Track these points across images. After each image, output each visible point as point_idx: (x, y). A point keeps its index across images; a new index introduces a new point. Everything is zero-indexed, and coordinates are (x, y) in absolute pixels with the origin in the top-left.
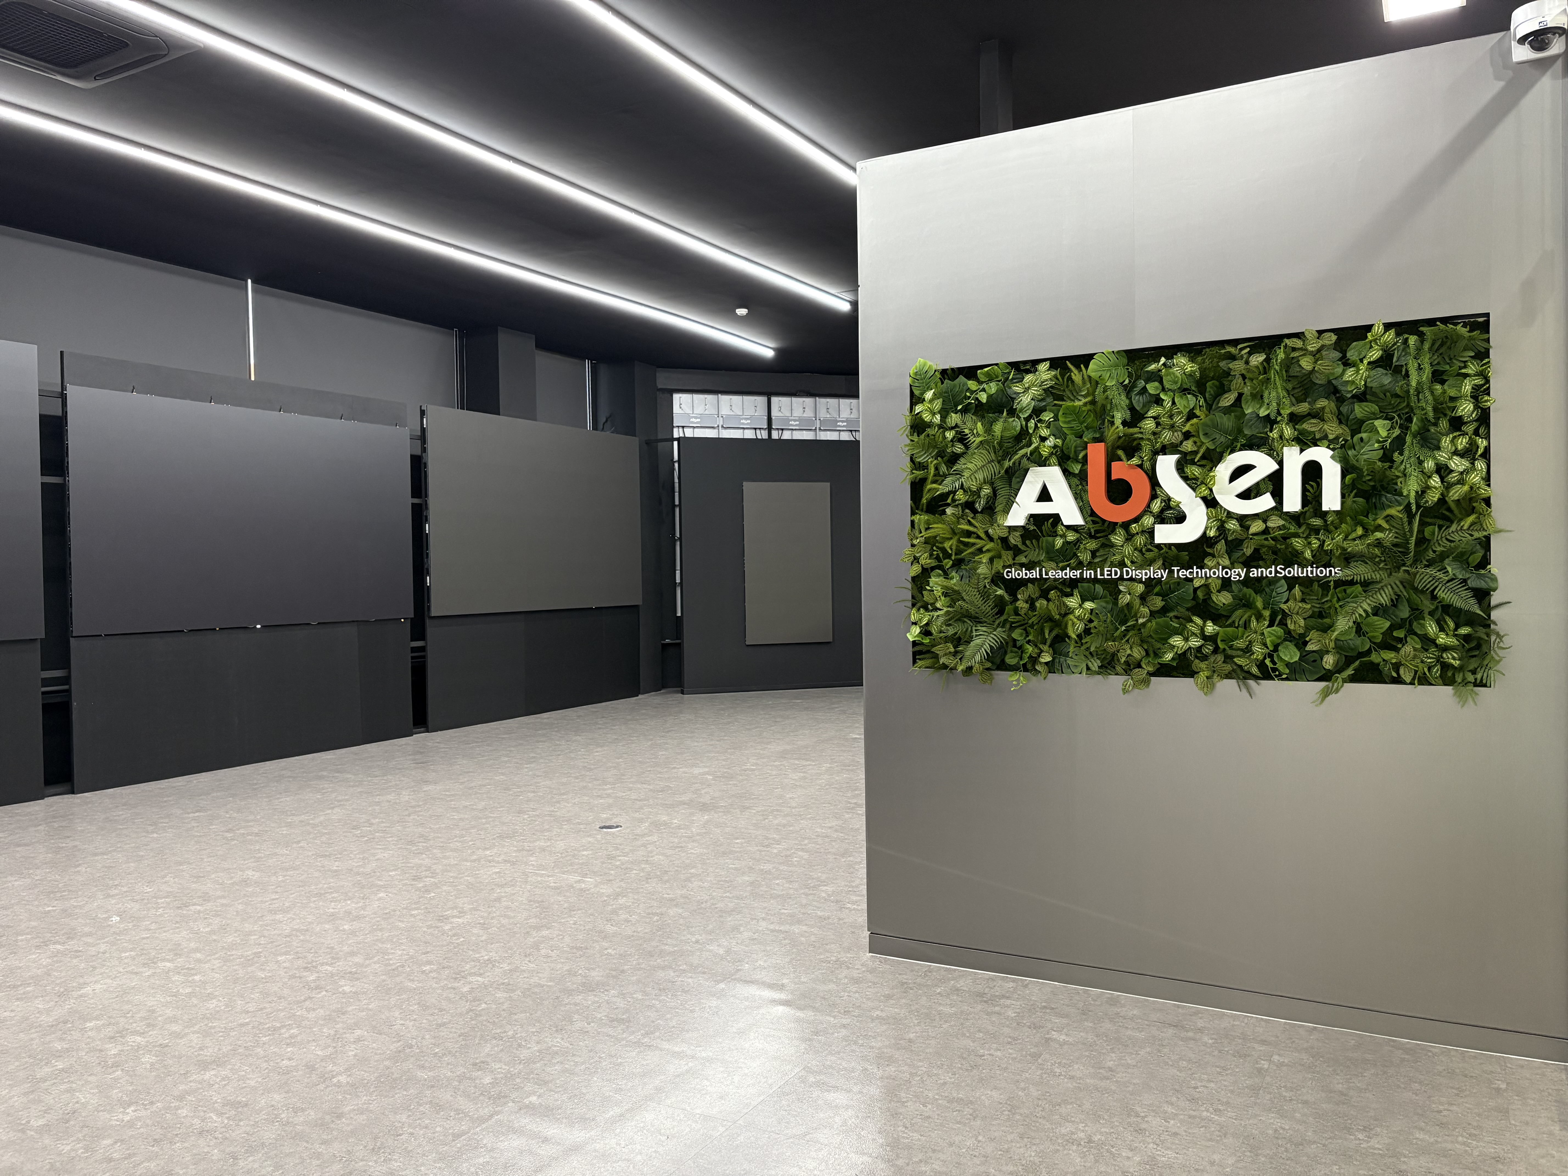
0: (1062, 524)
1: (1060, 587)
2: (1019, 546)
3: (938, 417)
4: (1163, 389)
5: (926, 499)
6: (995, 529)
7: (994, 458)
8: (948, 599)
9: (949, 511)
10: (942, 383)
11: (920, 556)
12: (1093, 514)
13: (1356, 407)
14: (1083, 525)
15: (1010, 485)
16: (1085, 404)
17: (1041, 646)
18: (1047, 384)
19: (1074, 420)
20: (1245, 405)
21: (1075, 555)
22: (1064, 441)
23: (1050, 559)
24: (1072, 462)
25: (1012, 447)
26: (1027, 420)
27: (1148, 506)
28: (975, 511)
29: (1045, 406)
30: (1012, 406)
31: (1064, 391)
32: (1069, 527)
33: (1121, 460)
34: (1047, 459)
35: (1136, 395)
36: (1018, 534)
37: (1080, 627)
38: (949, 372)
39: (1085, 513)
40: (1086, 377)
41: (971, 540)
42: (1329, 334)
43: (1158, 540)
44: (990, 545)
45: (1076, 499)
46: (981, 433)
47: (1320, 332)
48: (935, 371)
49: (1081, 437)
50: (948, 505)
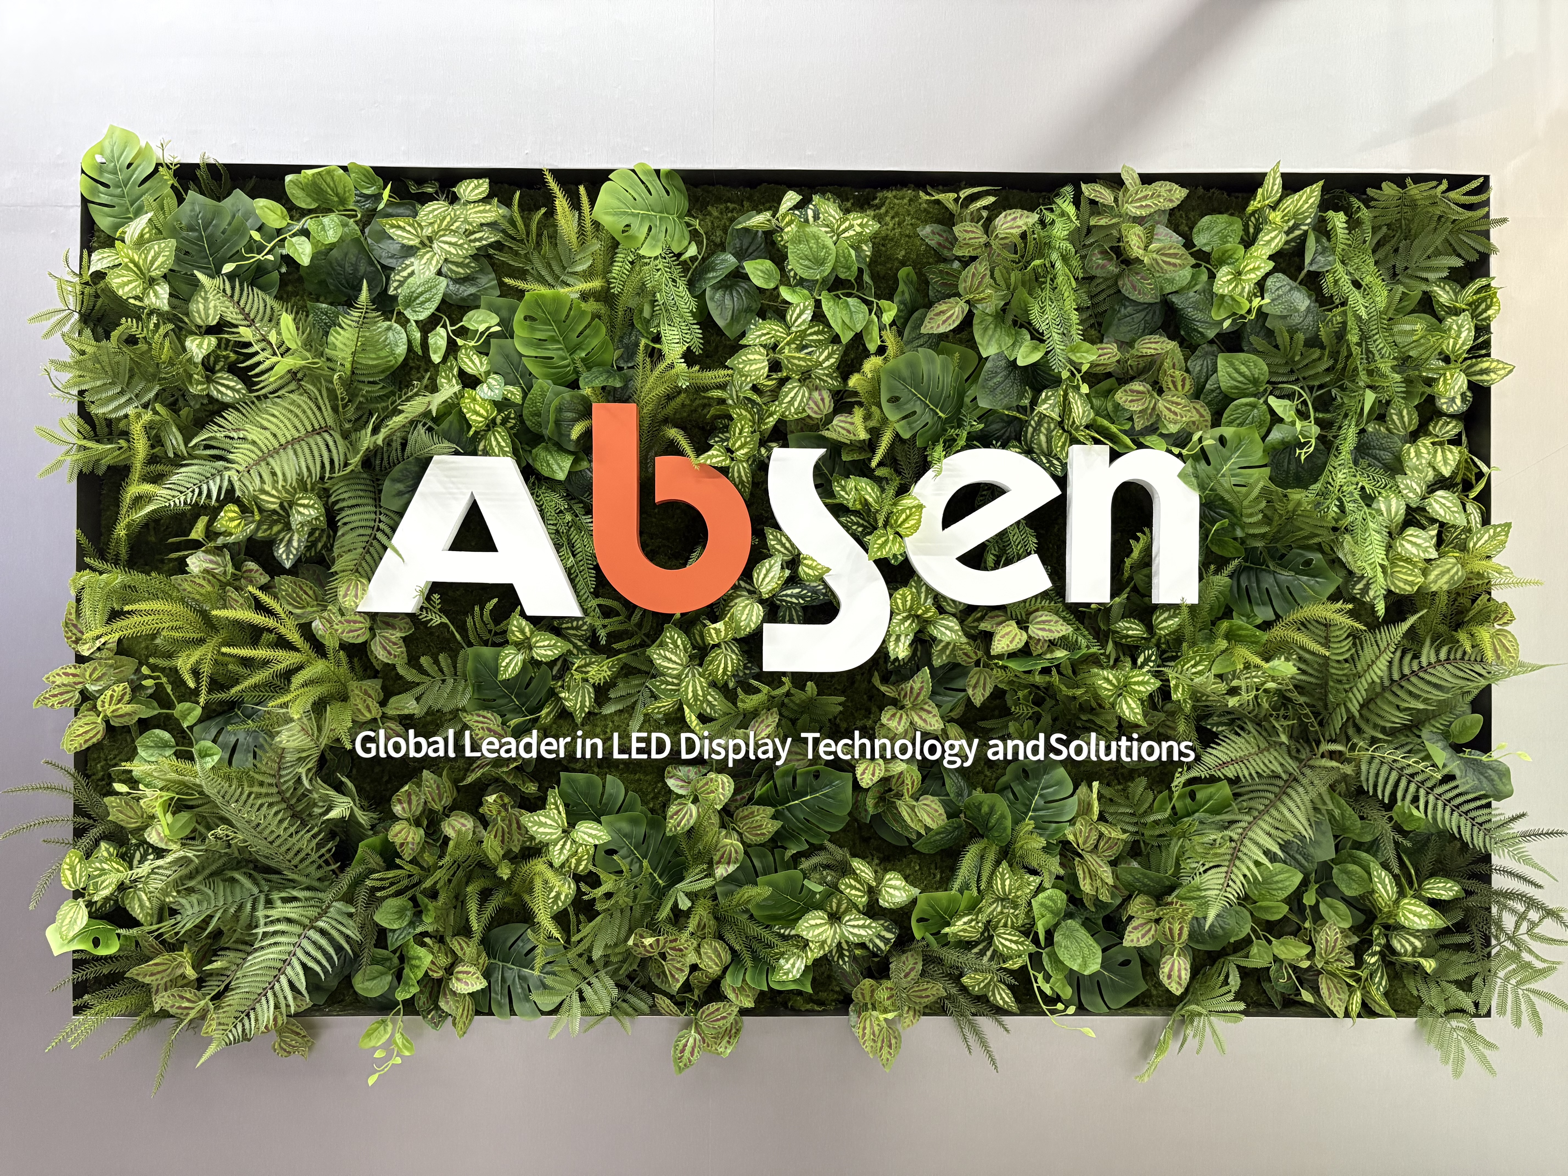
0: (523, 614)
1: (510, 780)
2: (401, 671)
3: (163, 291)
4: (785, 279)
5: (129, 526)
6: (330, 621)
7: (330, 422)
8: (185, 816)
9: (196, 562)
10: (180, 200)
11: (101, 692)
12: (602, 586)
13: (1221, 362)
14: (577, 619)
15: (377, 500)
16: (585, 296)
17: (456, 947)
18: (480, 239)
19: (553, 340)
20: (983, 337)
21: (552, 694)
22: (525, 395)
23: (485, 704)
24: (547, 449)
25: (381, 398)
26: (427, 326)
27: (747, 574)
28: (273, 568)
29: (475, 297)
30: (386, 289)
31: (528, 259)
32: (537, 622)
33: (680, 453)
34: (479, 436)
35: (716, 287)
36: (396, 635)
37: (566, 890)
38: (201, 174)
39: (580, 585)
40: (588, 224)
41: (260, 653)
42: (1168, 185)
43: (771, 662)
44: (318, 667)
45: (558, 547)
46: (293, 346)
47: (1147, 179)
48: (158, 165)
49: (574, 385)
50: (196, 545)
